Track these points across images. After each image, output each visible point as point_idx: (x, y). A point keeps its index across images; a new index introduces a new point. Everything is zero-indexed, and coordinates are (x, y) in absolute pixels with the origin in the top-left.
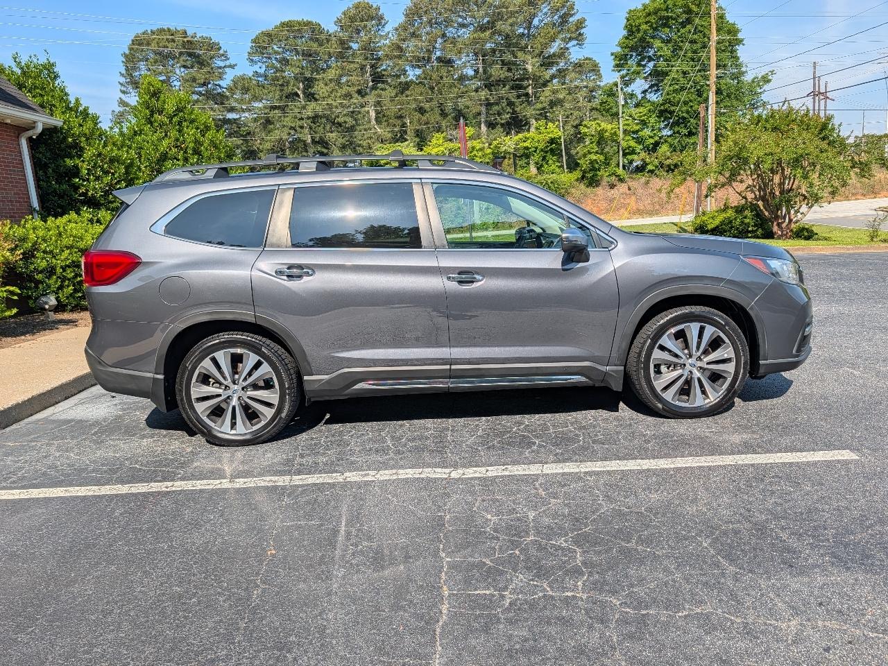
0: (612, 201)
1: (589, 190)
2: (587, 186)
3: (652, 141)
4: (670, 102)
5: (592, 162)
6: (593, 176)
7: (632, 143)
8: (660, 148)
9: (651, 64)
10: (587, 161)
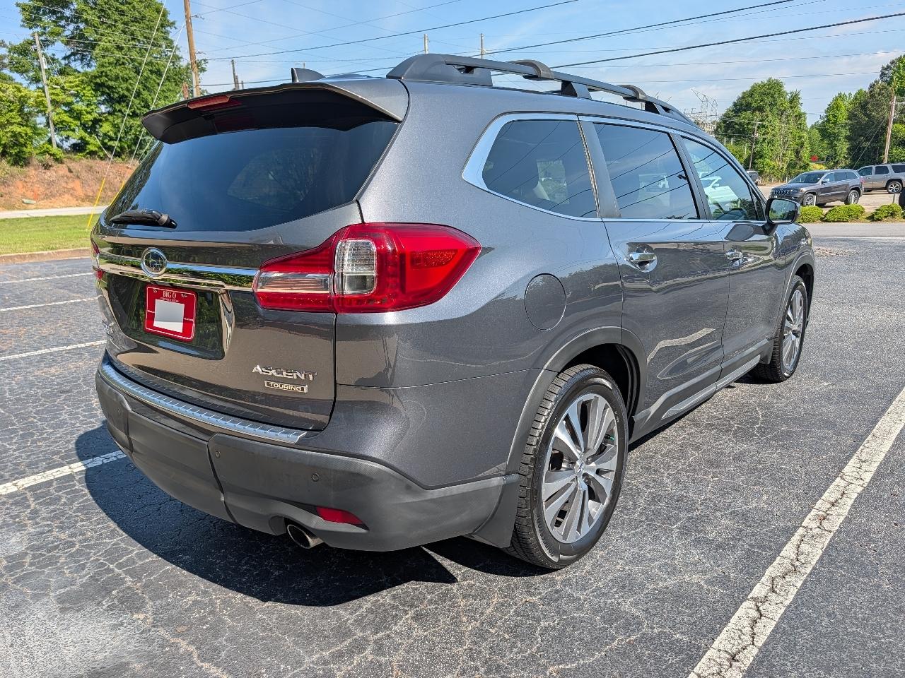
0: (50, 184)
1: (15, 169)
2: (12, 165)
3: (90, 117)
4: (106, 76)
5: (15, 135)
6: (19, 152)
7: (65, 117)
8: (101, 126)
9: (71, 27)
10: (7, 132)
